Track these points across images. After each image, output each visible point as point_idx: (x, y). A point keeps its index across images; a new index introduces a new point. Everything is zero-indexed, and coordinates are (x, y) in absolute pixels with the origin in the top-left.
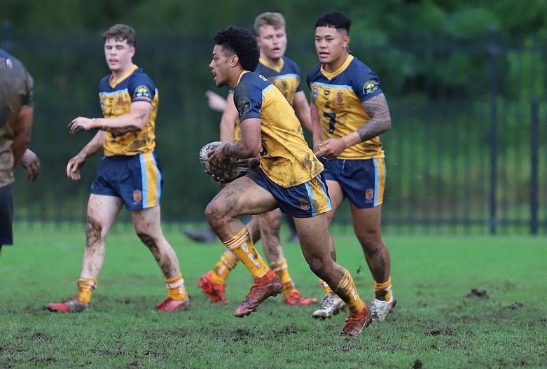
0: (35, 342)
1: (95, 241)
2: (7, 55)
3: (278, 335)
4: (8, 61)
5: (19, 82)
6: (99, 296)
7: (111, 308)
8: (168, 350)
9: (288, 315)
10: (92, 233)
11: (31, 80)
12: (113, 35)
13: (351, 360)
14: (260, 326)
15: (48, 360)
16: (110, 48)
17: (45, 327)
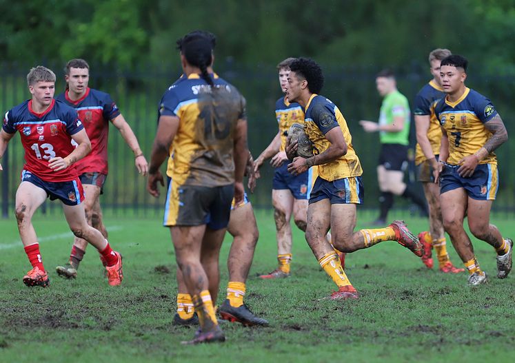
0: (251, 300)
1: (283, 225)
2: (226, 82)
3: (434, 295)
4: (227, 87)
5: (236, 102)
6: (300, 266)
7: (309, 275)
8: (351, 307)
9: (443, 280)
10: (279, 220)
11: (244, 100)
12: (284, 66)
13: (490, 314)
14: (422, 288)
15: (261, 314)
16: (282, 76)
17: (258, 289)
